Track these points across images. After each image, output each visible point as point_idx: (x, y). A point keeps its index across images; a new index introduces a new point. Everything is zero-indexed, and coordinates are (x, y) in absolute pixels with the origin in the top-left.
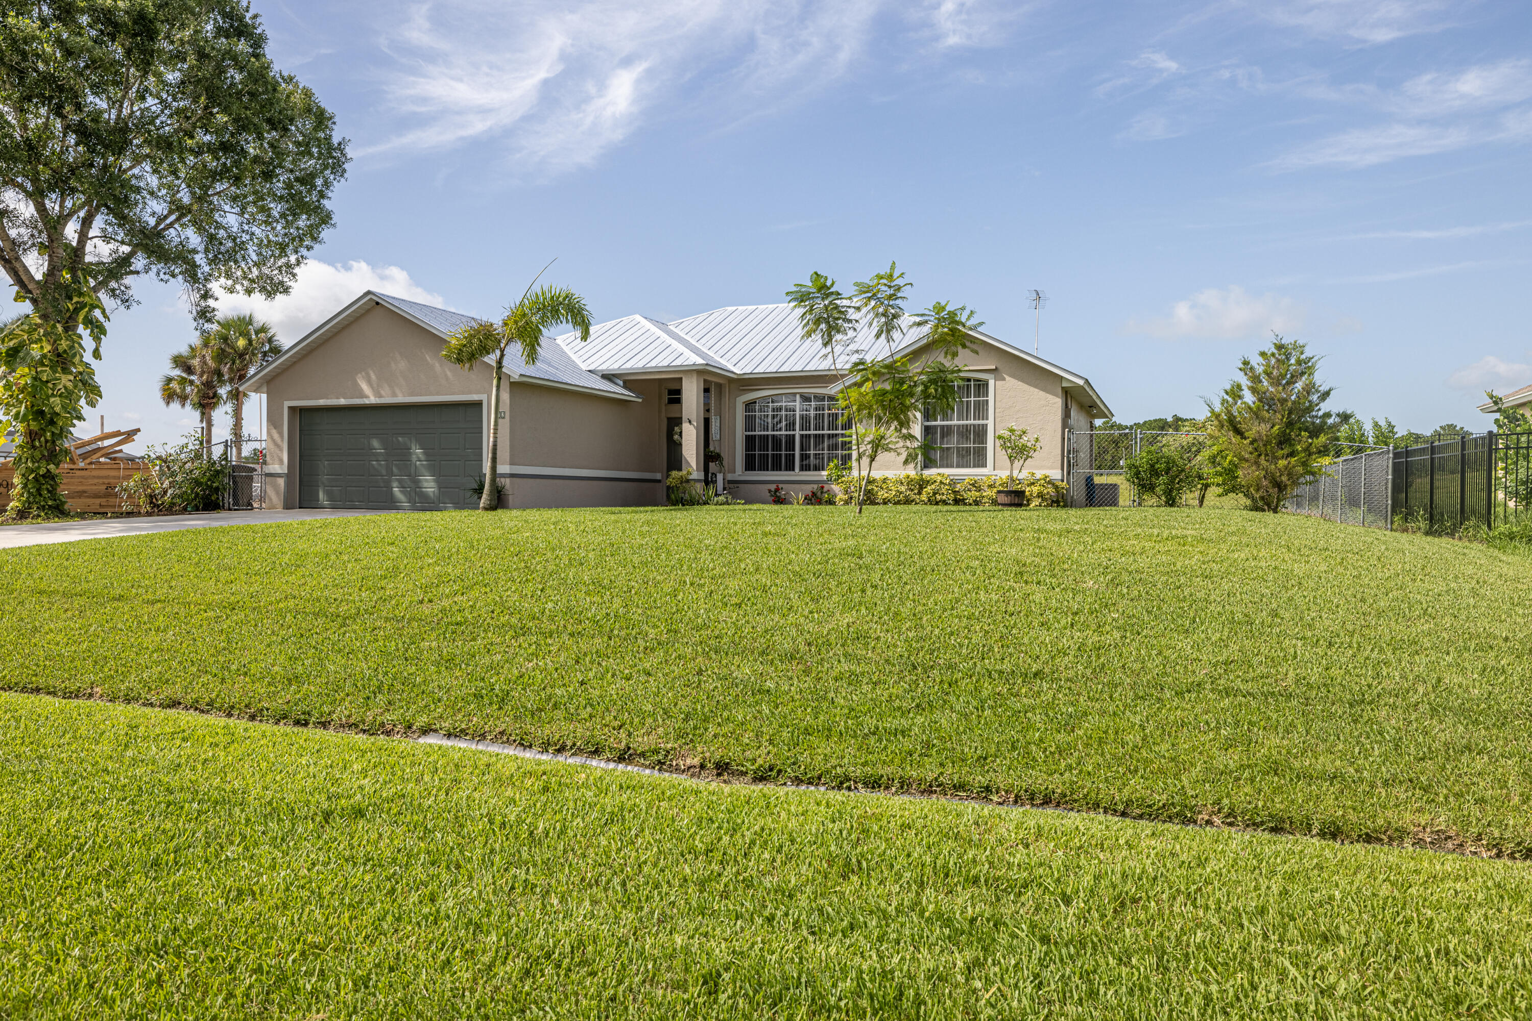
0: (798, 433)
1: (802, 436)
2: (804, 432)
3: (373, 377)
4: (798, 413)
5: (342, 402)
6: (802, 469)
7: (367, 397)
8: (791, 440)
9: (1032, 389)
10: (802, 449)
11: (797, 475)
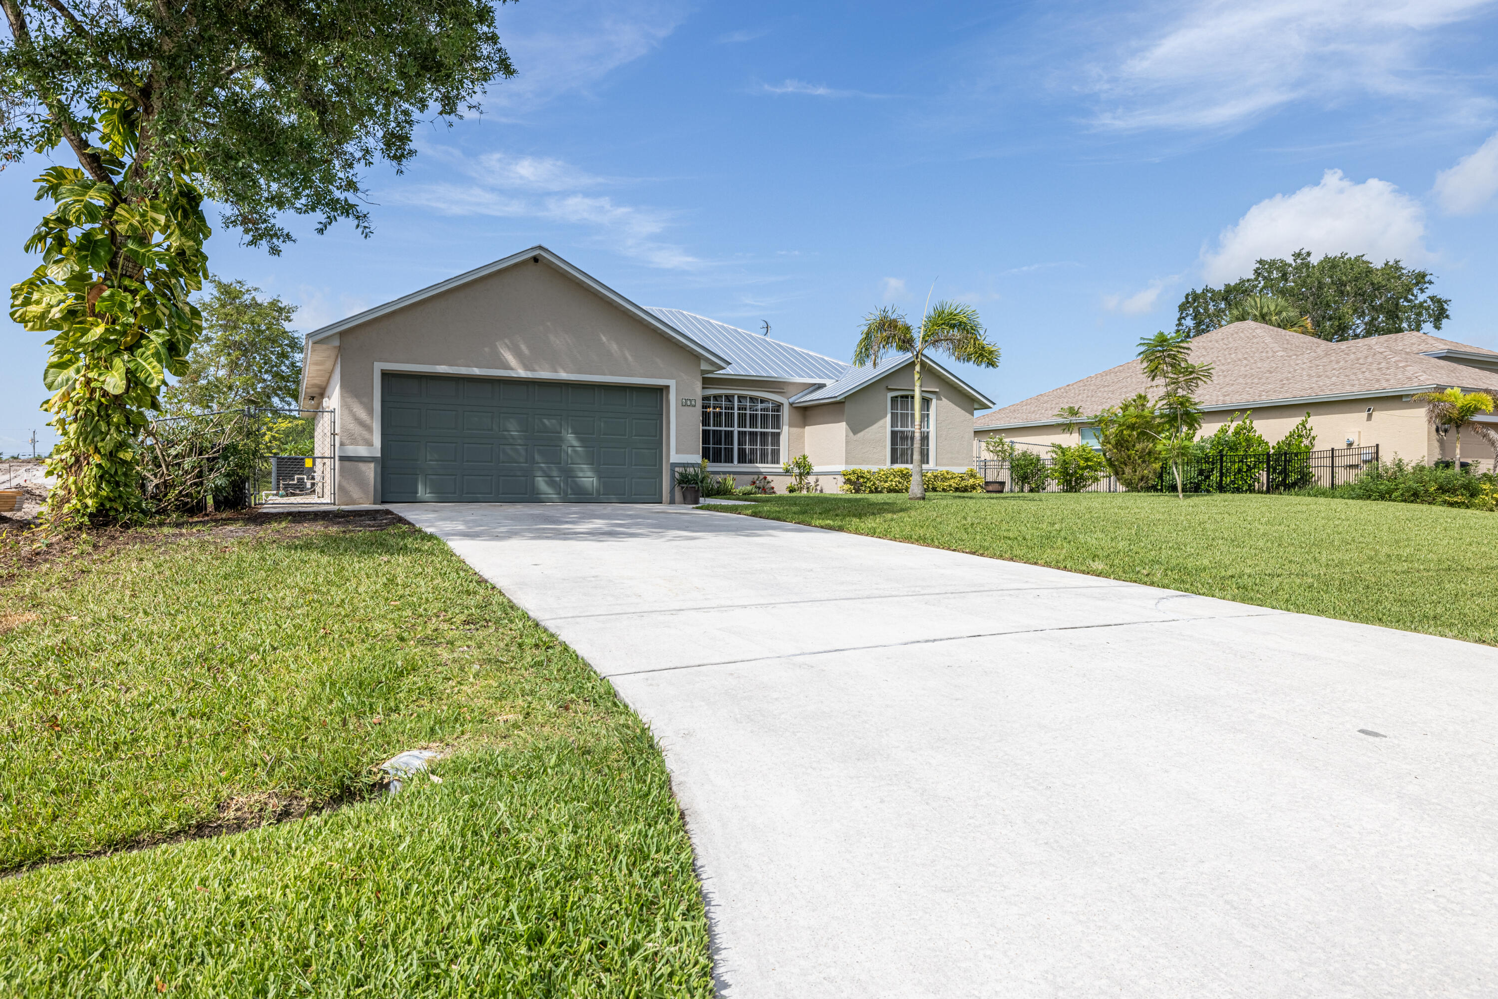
0: (736, 429)
1: (739, 432)
2: (741, 429)
3: (524, 348)
4: (736, 412)
5: (476, 371)
6: (739, 462)
7: (512, 369)
8: (729, 434)
9: (957, 408)
10: (739, 444)
11: (736, 466)
